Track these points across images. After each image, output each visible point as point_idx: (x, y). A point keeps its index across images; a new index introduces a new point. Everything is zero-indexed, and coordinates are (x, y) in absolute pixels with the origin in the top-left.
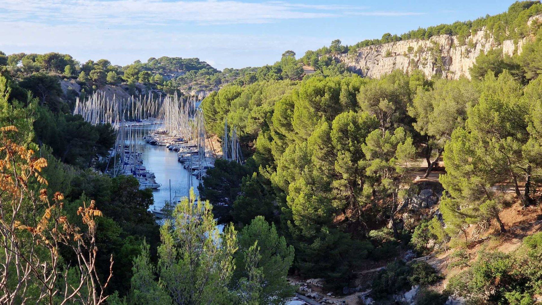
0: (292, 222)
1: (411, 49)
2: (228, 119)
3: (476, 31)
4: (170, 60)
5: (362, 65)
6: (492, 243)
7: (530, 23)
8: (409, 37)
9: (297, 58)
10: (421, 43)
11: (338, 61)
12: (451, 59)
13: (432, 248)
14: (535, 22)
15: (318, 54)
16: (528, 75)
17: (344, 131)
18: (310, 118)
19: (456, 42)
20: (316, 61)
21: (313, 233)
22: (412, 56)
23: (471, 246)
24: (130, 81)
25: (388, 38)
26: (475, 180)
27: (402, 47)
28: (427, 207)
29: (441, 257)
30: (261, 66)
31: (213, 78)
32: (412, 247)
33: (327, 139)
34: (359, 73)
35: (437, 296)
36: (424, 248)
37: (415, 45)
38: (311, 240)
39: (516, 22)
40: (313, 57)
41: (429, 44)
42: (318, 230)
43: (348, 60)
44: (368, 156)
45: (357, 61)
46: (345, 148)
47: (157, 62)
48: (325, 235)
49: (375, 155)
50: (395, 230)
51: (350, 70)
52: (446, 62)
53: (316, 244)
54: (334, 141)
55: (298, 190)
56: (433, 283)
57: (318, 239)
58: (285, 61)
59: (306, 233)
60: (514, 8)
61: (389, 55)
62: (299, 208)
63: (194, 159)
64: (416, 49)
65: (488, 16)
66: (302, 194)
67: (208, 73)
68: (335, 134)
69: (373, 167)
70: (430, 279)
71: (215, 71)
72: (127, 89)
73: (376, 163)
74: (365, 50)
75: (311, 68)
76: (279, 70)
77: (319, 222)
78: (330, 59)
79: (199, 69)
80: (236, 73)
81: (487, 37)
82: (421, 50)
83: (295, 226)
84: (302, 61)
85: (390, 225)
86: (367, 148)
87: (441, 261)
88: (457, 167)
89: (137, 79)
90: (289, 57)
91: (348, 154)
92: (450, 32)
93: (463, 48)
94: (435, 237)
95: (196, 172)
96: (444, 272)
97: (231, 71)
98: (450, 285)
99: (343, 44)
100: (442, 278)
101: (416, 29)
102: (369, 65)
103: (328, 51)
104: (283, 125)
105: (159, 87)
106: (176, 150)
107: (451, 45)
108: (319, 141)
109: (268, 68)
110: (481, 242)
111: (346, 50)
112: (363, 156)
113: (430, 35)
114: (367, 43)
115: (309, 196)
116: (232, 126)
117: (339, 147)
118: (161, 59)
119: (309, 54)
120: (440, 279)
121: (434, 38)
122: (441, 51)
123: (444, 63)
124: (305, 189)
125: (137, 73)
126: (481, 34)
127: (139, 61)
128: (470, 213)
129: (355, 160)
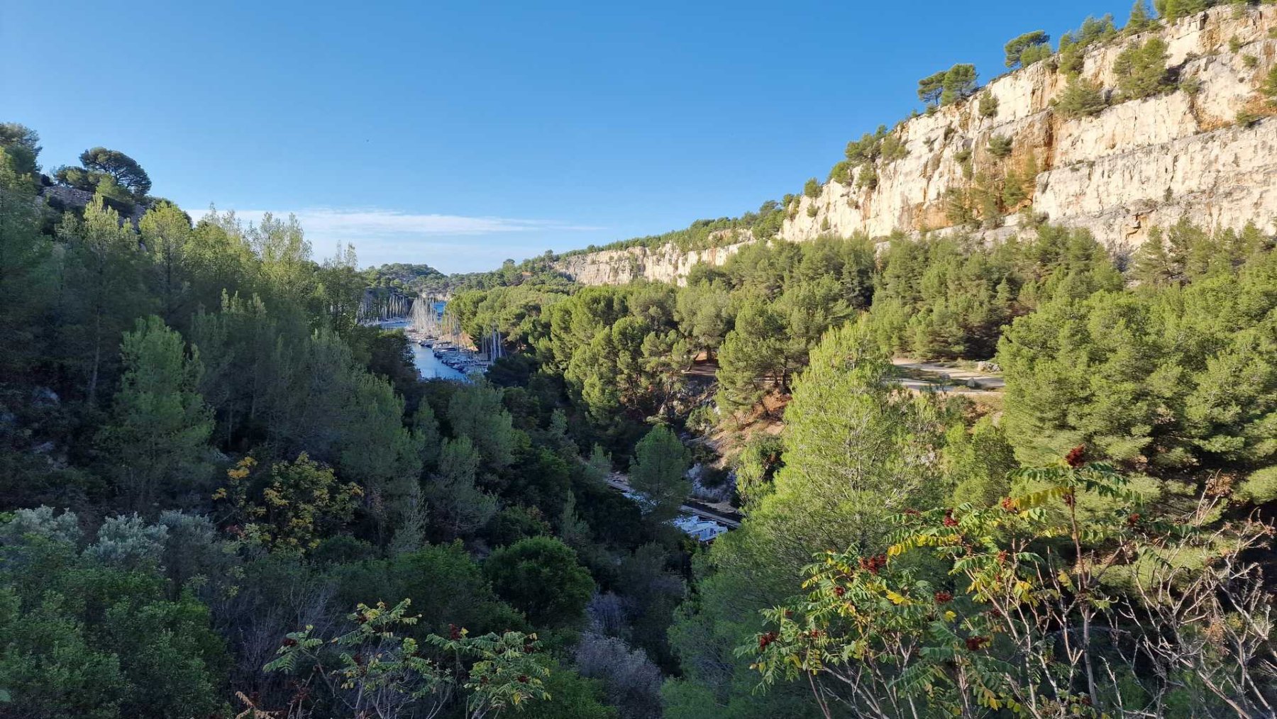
0: (590, 413)
1: (611, 258)
2: (479, 319)
3: (664, 244)
4: (402, 267)
5: (571, 271)
6: (758, 426)
7: (710, 238)
8: (609, 248)
9: (516, 265)
10: (620, 253)
11: (551, 268)
12: (644, 266)
13: (703, 432)
14: (715, 237)
15: (534, 262)
16: (734, 282)
17: (623, 333)
18: (590, 322)
19: (648, 252)
20: (533, 268)
21: (608, 421)
22: (613, 264)
23: (742, 428)
24: (373, 285)
25: (592, 249)
26: (747, 374)
27: (604, 256)
28: (694, 395)
29: (715, 438)
30: (486, 271)
31: (442, 281)
32: (687, 430)
33: (609, 340)
34: (569, 278)
35: (718, 472)
36: (697, 431)
37: (615, 255)
38: (605, 428)
39: (699, 236)
40: (530, 265)
41: (626, 254)
42: (612, 419)
43: (559, 267)
44: (646, 354)
45: (567, 268)
46: (625, 348)
47: (390, 268)
48: (618, 423)
49: (651, 354)
50: (669, 415)
51: (561, 275)
52: (641, 268)
53: (611, 431)
54: (616, 343)
55: (593, 386)
56: (712, 461)
57: (613, 427)
58: (507, 269)
59: (601, 422)
60: (695, 225)
61: (593, 262)
62: (595, 400)
63: (451, 354)
64: (616, 258)
65: (673, 231)
66: (597, 389)
67: (436, 278)
68: (616, 336)
69: (653, 364)
70: (710, 458)
71: (443, 276)
72: (371, 292)
73: (654, 361)
74: (574, 259)
75: (528, 274)
76: (502, 276)
77: (612, 412)
78: (545, 266)
79: (427, 274)
80: (461, 278)
81: (673, 248)
82: (620, 259)
83: (591, 416)
84: (520, 267)
85: (662, 411)
86: (646, 347)
87: (716, 442)
88: (731, 363)
89: (379, 283)
90: (510, 265)
91: (627, 353)
92: (643, 245)
93: (655, 258)
94: (706, 421)
95: (456, 366)
96: (720, 450)
97: (457, 276)
98: (728, 463)
99: (555, 254)
100: (721, 456)
101: (615, 241)
102: (578, 271)
103: (543, 260)
104: (561, 328)
105: (399, 290)
106: (429, 346)
107: (645, 254)
108: (603, 342)
109: (492, 274)
110: (749, 425)
111: (557, 259)
112: (641, 355)
113: (627, 247)
114: (575, 253)
115: (603, 391)
116: (484, 326)
117: (620, 347)
118: (394, 266)
119: (527, 262)
120: (719, 457)
121: (631, 249)
122: (636, 260)
123: (639, 270)
124: (599, 384)
125: (379, 278)
126: (668, 246)
127: (373, 267)
128: (741, 401)
129: (634, 359)
